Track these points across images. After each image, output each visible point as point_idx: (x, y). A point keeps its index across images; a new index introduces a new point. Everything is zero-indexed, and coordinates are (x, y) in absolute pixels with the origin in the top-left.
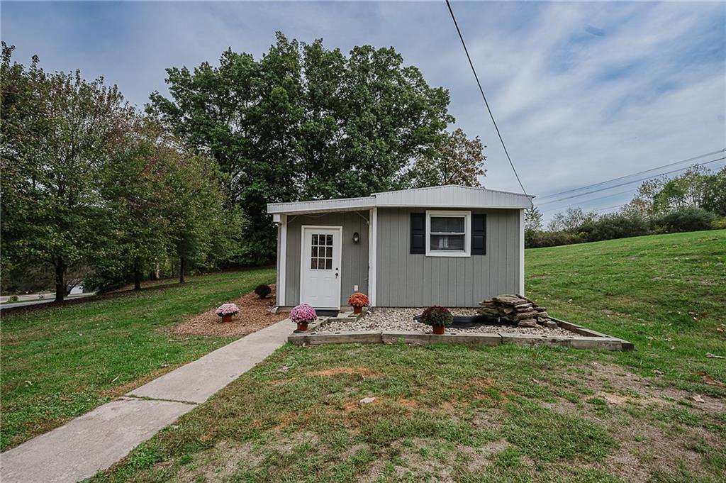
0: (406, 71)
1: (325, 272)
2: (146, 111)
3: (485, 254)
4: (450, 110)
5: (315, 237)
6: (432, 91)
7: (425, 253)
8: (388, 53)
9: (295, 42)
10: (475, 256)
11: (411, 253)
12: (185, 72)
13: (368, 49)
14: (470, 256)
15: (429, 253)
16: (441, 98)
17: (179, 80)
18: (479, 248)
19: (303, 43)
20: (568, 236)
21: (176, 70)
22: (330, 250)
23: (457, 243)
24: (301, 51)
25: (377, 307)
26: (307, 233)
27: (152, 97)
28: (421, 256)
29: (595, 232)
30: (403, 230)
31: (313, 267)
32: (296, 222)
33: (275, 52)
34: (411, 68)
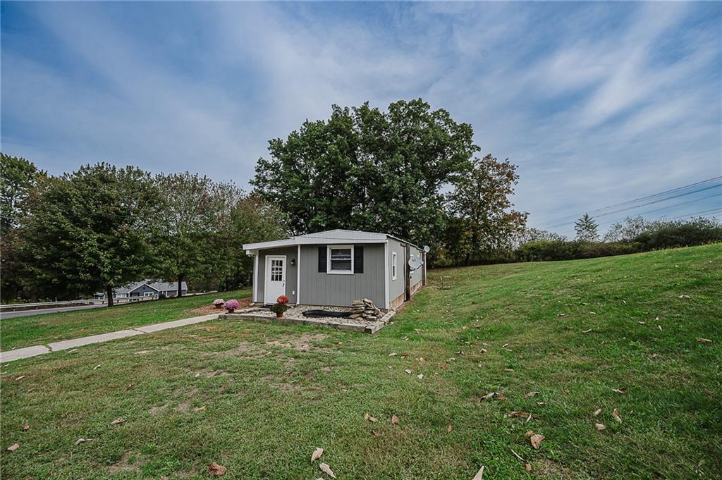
0: (436, 114)
1: (278, 282)
2: (256, 171)
3: (362, 272)
4: (475, 141)
5: (273, 262)
6: (458, 127)
7: (326, 272)
8: (418, 103)
9: (346, 109)
10: (357, 274)
11: (319, 271)
12: (280, 142)
13: (401, 103)
14: (353, 273)
15: (329, 271)
16: (466, 132)
17: (276, 147)
18: (359, 269)
19: (354, 108)
20: (618, 247)
21: (274, 140)
22: (281, 269)
23: (346, 265)
24: (351, 113)
25: (300, 304)
26: (269, 260)
27: (259, 162)
28: (324, 273)
29: (653, 241)
30: (314, 258)
31: (273, 279)
32: (263, 253)
33: (335, 116)
34: (440, 110)
